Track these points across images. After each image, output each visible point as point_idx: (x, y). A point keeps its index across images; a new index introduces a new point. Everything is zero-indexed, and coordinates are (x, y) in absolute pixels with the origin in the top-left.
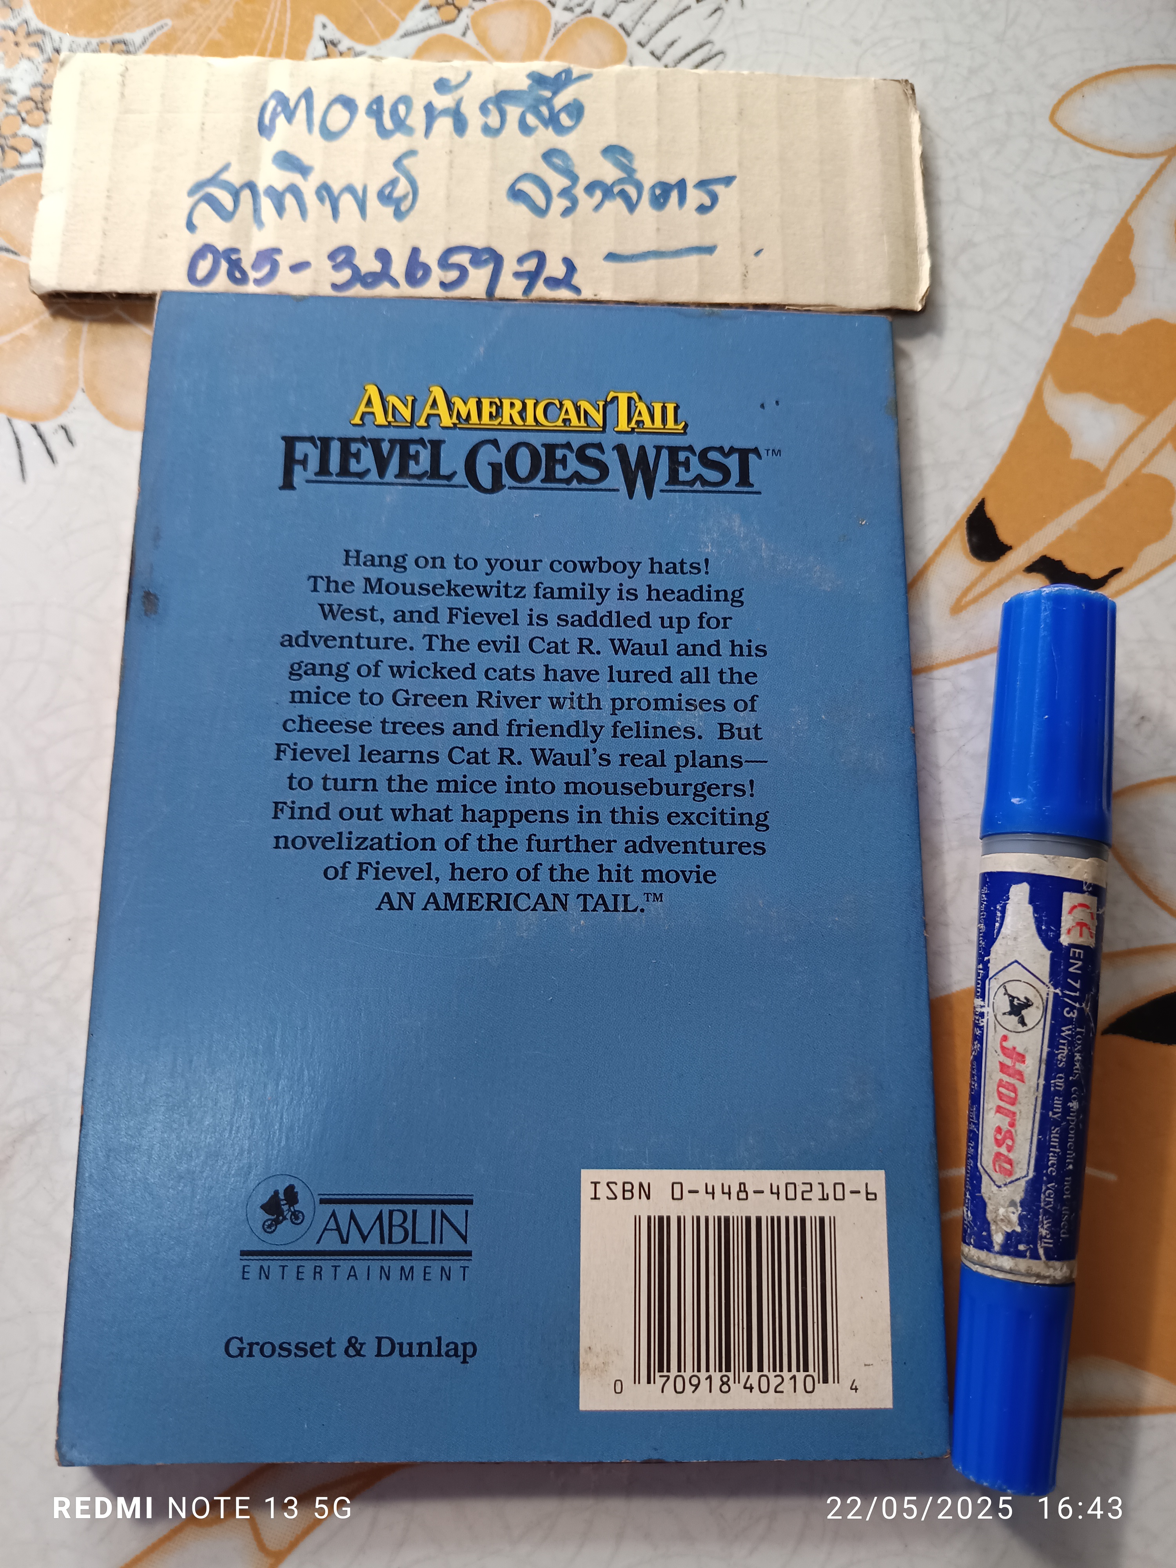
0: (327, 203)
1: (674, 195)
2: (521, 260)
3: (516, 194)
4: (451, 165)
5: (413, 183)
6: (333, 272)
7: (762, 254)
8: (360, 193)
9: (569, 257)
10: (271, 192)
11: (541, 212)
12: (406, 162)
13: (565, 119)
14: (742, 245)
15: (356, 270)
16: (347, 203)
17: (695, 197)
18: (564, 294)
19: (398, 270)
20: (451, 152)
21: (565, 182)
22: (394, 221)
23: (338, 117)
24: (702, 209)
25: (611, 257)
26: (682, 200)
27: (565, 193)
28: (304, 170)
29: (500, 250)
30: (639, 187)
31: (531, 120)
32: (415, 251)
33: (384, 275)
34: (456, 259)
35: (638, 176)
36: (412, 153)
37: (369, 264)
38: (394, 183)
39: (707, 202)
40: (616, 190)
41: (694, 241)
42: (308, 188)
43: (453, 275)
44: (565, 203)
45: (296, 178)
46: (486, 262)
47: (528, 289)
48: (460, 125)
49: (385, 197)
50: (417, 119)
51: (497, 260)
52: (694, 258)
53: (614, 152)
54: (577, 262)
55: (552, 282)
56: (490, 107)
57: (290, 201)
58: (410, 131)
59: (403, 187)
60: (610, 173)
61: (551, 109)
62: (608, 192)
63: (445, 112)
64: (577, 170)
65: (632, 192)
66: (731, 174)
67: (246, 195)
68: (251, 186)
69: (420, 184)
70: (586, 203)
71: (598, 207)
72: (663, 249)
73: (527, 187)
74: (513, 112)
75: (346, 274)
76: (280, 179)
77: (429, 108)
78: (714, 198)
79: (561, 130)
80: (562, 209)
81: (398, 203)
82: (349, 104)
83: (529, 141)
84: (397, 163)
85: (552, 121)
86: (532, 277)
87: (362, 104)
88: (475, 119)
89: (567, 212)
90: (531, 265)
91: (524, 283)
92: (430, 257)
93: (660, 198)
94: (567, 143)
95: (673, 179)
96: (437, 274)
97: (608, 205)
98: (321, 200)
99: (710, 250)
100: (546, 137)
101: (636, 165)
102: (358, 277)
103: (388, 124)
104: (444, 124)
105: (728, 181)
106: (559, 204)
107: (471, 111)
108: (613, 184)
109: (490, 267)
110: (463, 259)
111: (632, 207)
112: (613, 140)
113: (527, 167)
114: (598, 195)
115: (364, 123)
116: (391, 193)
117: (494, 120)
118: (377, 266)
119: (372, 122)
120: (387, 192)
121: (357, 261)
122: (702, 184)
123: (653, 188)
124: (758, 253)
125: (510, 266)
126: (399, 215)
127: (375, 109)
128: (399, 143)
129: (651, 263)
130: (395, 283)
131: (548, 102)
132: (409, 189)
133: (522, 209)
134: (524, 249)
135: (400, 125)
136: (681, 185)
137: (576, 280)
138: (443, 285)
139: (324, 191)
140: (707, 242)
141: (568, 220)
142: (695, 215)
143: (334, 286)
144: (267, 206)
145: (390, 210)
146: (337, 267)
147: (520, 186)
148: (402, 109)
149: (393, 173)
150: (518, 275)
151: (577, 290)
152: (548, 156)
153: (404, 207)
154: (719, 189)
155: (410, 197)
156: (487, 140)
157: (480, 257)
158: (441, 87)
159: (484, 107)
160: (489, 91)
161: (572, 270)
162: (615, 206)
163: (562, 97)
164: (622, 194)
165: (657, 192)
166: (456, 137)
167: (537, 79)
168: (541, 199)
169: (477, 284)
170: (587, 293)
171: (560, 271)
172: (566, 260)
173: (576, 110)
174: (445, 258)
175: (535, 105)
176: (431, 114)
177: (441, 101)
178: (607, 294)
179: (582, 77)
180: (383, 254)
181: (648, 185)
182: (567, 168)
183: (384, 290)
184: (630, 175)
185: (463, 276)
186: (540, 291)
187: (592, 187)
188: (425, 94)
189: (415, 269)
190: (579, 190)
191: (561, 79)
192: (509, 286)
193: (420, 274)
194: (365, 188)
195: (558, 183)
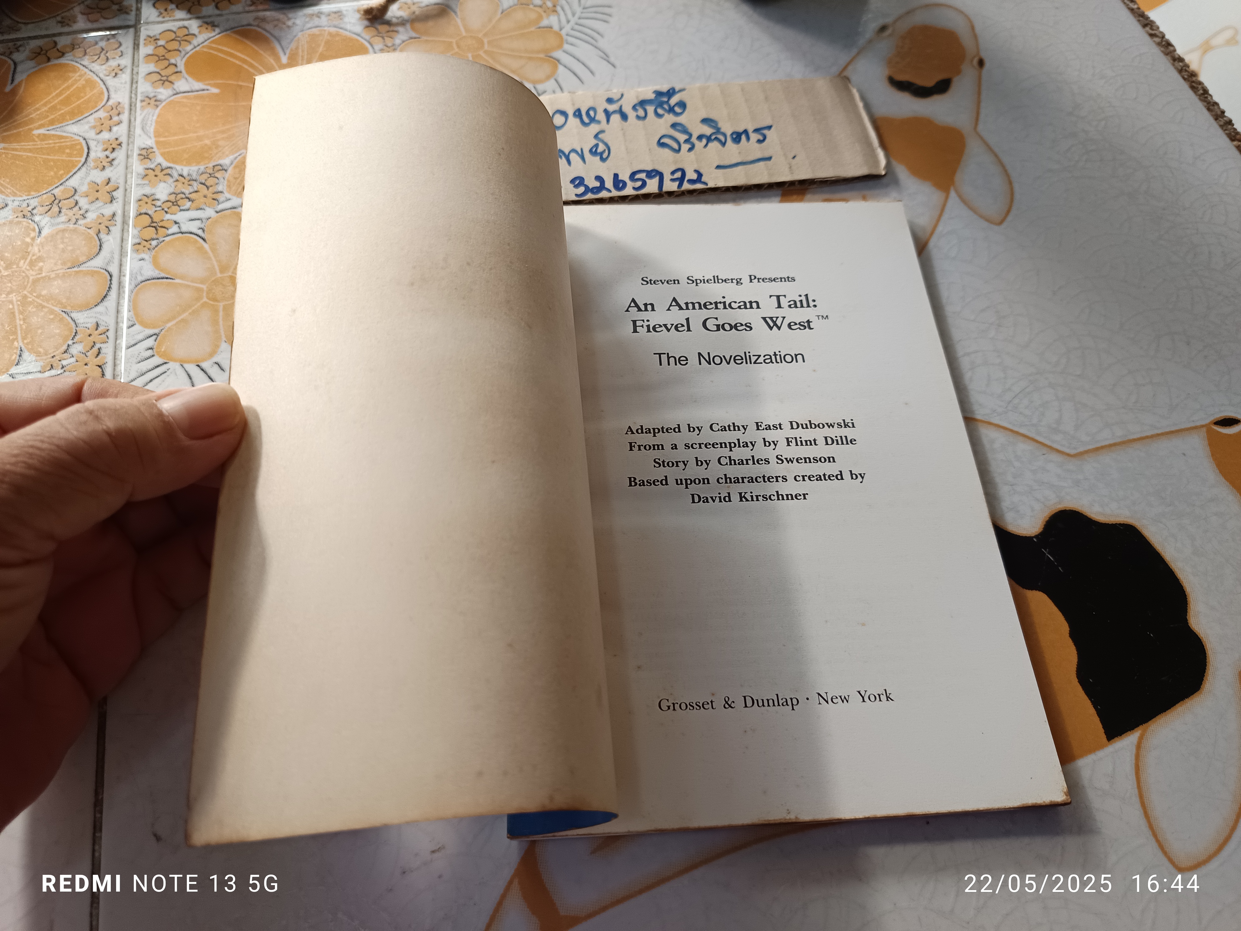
0: (563, 157)
1: (743, 137)
2: (673, 173)
3: (661, 144)
4: (624, 134)
5: (606, 145)
6: (574, 189)
7: (796, 158)
8: (580, 152)
9: (697, 169)
11: (677, 151)
12: (600, 136)
13: (677, 109)
14: (785, 155)
15: (587, 187)
16: (573, 156)
17: (754, 137)
18: (699, 186)
19: (609, 184)
20: (622, 129)
21: (686, 137)
22: (601, 163)
23: (559, 120)
24: (759, 141)
25: (718, 167)
26: (748, 138)
27: (686, 141)
29: (660, 169)
30: (725, 135)
31: (660, 111)
32: (616, 176)
33: (602, 187)
34: (638, 176)
35: (722, 130)
36: (602, 132)
37: (593, 183)
38: (597, 146)
39: (761, 138)
40: (713, 137)
41: (759, 155)
43: (639, 184)
44: (688, 146)
46: (654, 176)
47: (680, 185)
48: (624, 117)
49: (593, 152)
50: (601, 116)
51: (661, 176)
52: (761, 164)
53: (706, 121)
54: (702, 171)
55: (691, 181)
56: (637, 108)
58: (599, 122)
59: (601, 148)
60: (708, 130)
61: (669, 106)
62: (709, 139)
63: (614, 112)
64: (690, 130)
65: (722, 138)
66: (770, 125)
69: (610, 144)
70: (699, 145)
71: (706, 146)
72: (744, 161)
73: (665, 140)
74: (650, 109)
75: (582, 189)
77: (606, 111)
78: (765, 138)
79: (677, 114)
80: (687, 149)
81: (601, 154)
82: (564, 113)
83: (661, 121)
84: (596, 136)
85: (671, 110)
86: (681, 180)
87: (570, 113)
88: (631, 115)
89: (690, 150)
90: (678, 175)
91: (677, 183)
92: (624, 176)
93: (737, 137)
94: (682, 119)
95: (741, 130)
96: (630, 184)
97: (710, 144)
98: (560, 157)
99: (769, 159)
100: (670, 118)
101: (720, 125)
102: (588, 190)
103: (586, 120)
104: (615, 118)
105: (769, 128)
106: (685, 147)
107: (627, 109)
108: (711, 135)
109: (658, 178)
110: (643, 176)
111: (724, 144)
112: (705, 116)
113: (663, 132)
114: (704, 141)
115: (573, 122)
116: (596, 150)
117: (641, 113)
118: (597, 184)
119: (578, 121)
120: (594, 150)
121: (586, 182)
122: (756, 131)
123: (732, 134)
124: (794, 157)
125: (667, 177)
126: (603, 160)
127: (578, 113)
128: (594, 128)
129: (740, 168)
130: (609, 191)
131: (667, 103)
132: (605, 147)
133: (666, 151)
134: (673, 169)
135: (592, 120)
136: (746, 132)
137: (704, 179)
138: (634, 188)
139: (560, 153)
140: (767, 155)
141: (692, 152)
142: (757, 145)
143: (576, 195)
145: (598, 158)
146: (576, 186)
147: (662, 141)
148: (592, 113)
149: (594, 142)
150: (673, 180)
151: (706, 184)
152: (674, 126)
153: (605, 155)
154: (765, 132)
155: (607, 152)
156: (640, 123)
157: (651, 174)
158: (610, 101)
159: (634, 108)
160: (635, 101)
161: (700, 175)
162: (714, 145)
163: (674, 101)
164: (716, 139)
165: (734, 136)
166: (623, 123)
167: (659, 94)
168: (676, 146)
169: (652, 186)
170: (711, 185)
171: (694, 176)
172: (696, 171)
173: (682, 105)
174: (632, 176)
175: (661, 105)
176: (608, 114)
177: (611, 108)
178: (721, 184)
179: (680, 91)
180: (599, 178)
181: (729, 134)
182: (685, 131)
183: (604, 194)
184: (718, 131)
185: (644, 184)
186: (686, 186)
187: (700, 138)
188: (602, 105)
189: (618, 183)
190: (694, 139)
191: (671, 93)
192: (670, 186)
193: (621, 185)
194: (582, 150)
195: (682, 137)
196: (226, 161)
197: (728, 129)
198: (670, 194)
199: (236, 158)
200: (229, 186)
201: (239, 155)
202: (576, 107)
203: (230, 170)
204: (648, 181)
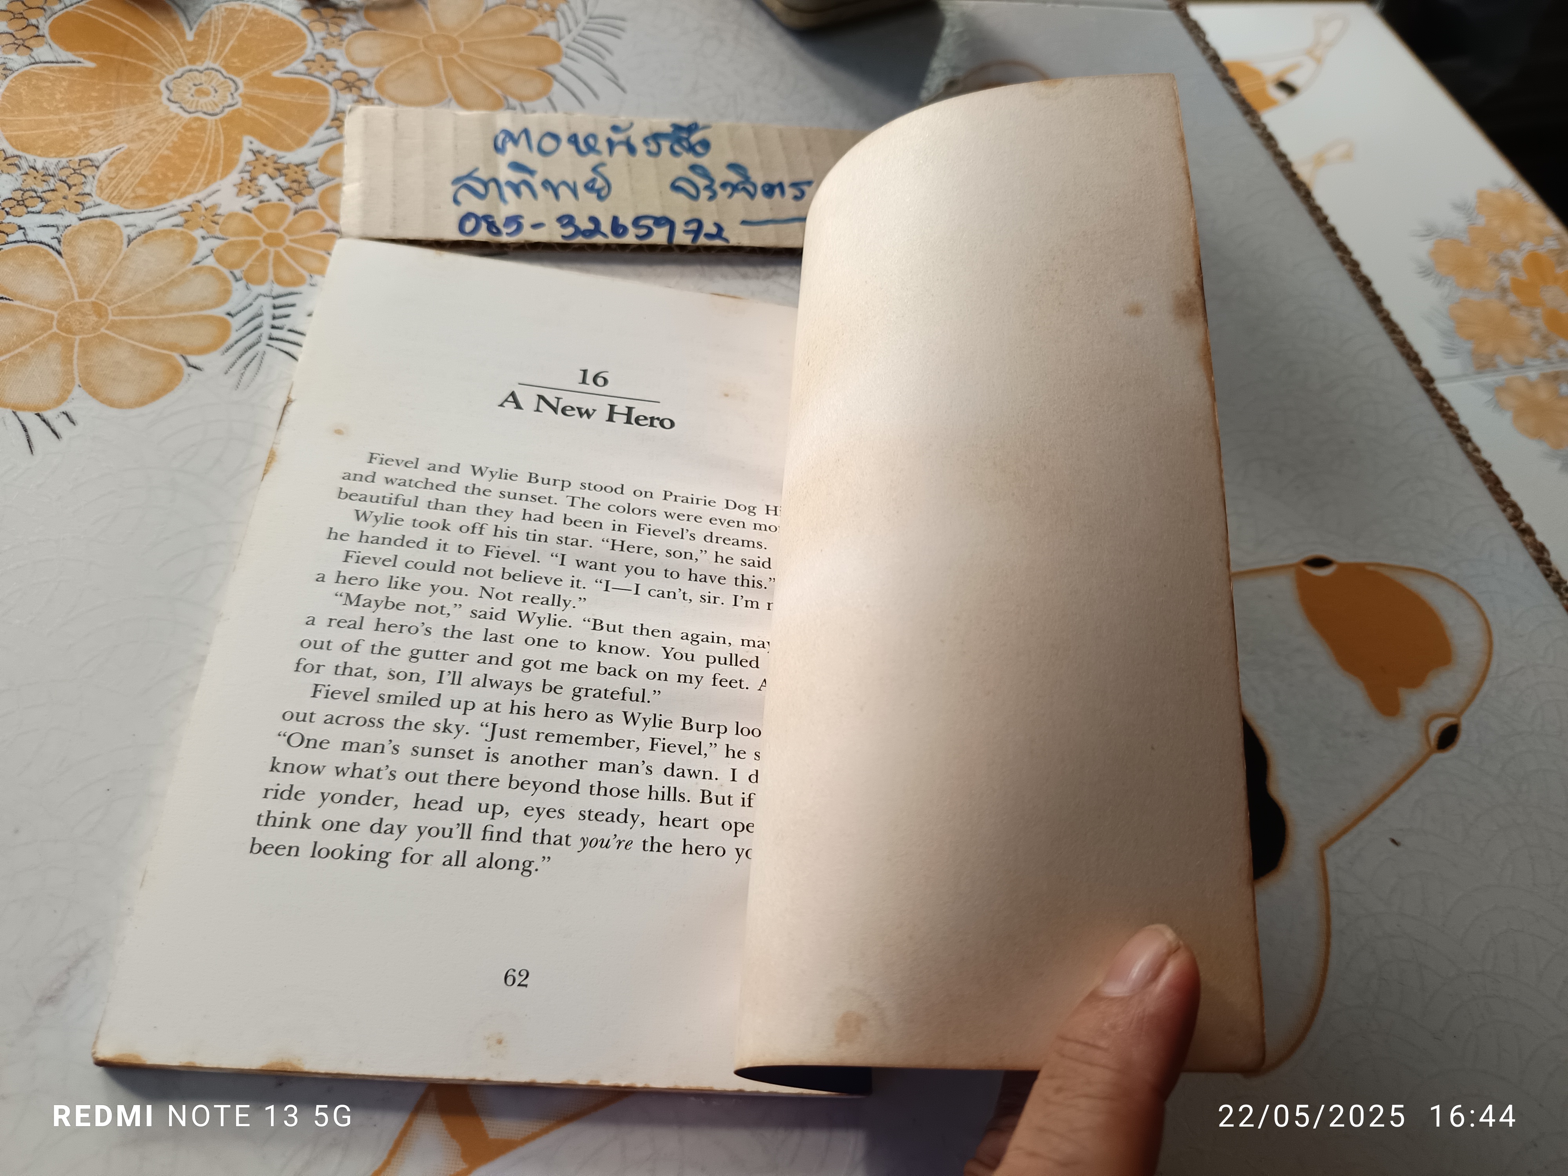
0: (550, 190)
1: (777, 191)
2: (687, 223)
3: (675, 187)
4: (630, 171)
5: (606, 180)
6: (561, 229)
8: (572, 186)
9: (718, 222)
10: (509, 183)
11: (695, 198)
12: (600, 169)
13: (699, 149)
15: (577, 228)
16: (563, 190)
17: (790, 192)
18: (718, 242)
19: (606, 227)
20: (628, 165)
21: (706, 182)
22: (598, 202)
23: (549, 144)
24: (796, 198)
25: (744, 222)
26: (783, 192)
27: (707, 188)
28: (531, 173)
29: (671, 216)
30: (755, 186)
31: (677, 148)
32: (615, 219)
33: (597, 230)
34: (643, 222)
35: (752, 179)
36: (603, 164)
37: (585, 225)
38: (594, 180)
39: (798, 194)
40: (740, 187)
41: (795, 215)
42: (536, 182)
43: (644, 231)
44: (708, 193)
45: (527, 177)
46: (663, 225)
47: (695, 239)
48: (632, 150)
49: (589, 187)
50: (602, 146)
51: (672, 225)
52: (797, 224)
53: (733, 167)
54: (723, 225)
55: (709, 236)
56: (649, 141)
57: (524, 189)
58: (599, 152)
59: (599, 183)
60: (734, 178)
61: (689, 143)
62: (735, 188)
63: (620, 143)
64: (712, 175)
65: (751, 189)
66: (810, 180)
67: (492, 186)
68: (495, 181)
69: (611, 181)
70: (722, 194)
71: (731, 196)
72: (776, 219)
73: (682, 184)
74: (665, 145)
75: (570, 230)
76: (516, 177)
77: (609, 141)
78: (803, 193)
79: (697, 154)
80: (707, 197)
81: (598, 191)
82: (555, 137)
83: (678, 160)
84: (594, 169)
85: (691, 149)
86: (697, 233)
87: (564, 137)
88: (641, 148)
89: (711, 198)
90: (693, 226)
91: (692, 236)
92: (626, 220)
93: (769, 190)
94: (704, 161)
95: (774, 180)
96: (632, 231)
97: (736, 195)
98: (546, 188)
99: (805, 219)
100: (689, 158)
101: (750, 173)
102: (579, 232)
103: (583, 148)
104: (621, 150)
105: (809, 183)
107: (637, 141)
108: (737, 184)
109: (667, 227)
110: (650, 222)
111: (752, 196)
112: (732, 160)
113: (680, 173)
114: (729, 190)
115: (566, 148)
116: (593, 186)
117: (653, 147)
118: (591, 226)
119: (572, 148)
120: (590, 185)
121: (577, 223)
122: (794, 185)
123: (763, 187)
125: (680, 227)
126: (600, 198)
127: (573, 139)
128: (592, 159)
129: (770, 227)
130: (605, 235)
131: (687, 139)
132: (605, 184)
133: (681, 197)
134: (688, 217)
135: (592, 149)
136: (781, 185)
137: (725, 234)
138: (637, 236)
139: (546, 184)
141: (713, 202)
142: (793, 202)
143: (563, 237)
144: (508, 192)
145: (595, 195)
146: (563, 226)
147: (677, 184)
148: (591, 141)
149: (592, 175)
150: (686, 232)
151: (726, 240)
152: (693, 168)
153: (603, 193)
154: (804, 187)
155: (606, 189)
156: (651, 159)
157: (659, 221)
158: (615, 129)
159: (645, 141)
160: (646, 132)
161: (720, 229)
162: (741, 196)
163: (695, 138)
164: (745, 189)
165: (767, 189)
166: (631, 158)
167: (677, 128)
168: (693, 191)
169: (660, 236)
170: (733, 242)
171: (714, 230)
172: (717, 225)
173: (705, 144)
174: (636, 222)
175: (679, 141)
176: (611, 144)
177: (616, 137)
178: (746, 242)
179: (705, 127)
180: (594, 220)
181: (759, 185)
182: (706, 174)
183: (598, 239)
184: (747, 179)
185: (650, 232)
186: (702, 241)
187: (724, 185)
188: (605, 133)
189: (617, 227)
190: (717, 186)
191: (692, 128)
192: (682, 238)
193: (621, 231)
194: (575, 183)
195: (702, 182)
196: (98, 156)
197: (759, 178)
198: (682, 248)
199: (112, 153)
200: (101, 189)
201: (117, 150)
202: (573, 131)
203: (104, 168)
204: (655, 229)
